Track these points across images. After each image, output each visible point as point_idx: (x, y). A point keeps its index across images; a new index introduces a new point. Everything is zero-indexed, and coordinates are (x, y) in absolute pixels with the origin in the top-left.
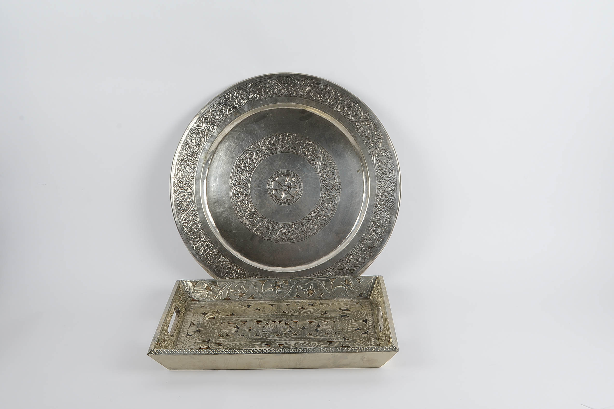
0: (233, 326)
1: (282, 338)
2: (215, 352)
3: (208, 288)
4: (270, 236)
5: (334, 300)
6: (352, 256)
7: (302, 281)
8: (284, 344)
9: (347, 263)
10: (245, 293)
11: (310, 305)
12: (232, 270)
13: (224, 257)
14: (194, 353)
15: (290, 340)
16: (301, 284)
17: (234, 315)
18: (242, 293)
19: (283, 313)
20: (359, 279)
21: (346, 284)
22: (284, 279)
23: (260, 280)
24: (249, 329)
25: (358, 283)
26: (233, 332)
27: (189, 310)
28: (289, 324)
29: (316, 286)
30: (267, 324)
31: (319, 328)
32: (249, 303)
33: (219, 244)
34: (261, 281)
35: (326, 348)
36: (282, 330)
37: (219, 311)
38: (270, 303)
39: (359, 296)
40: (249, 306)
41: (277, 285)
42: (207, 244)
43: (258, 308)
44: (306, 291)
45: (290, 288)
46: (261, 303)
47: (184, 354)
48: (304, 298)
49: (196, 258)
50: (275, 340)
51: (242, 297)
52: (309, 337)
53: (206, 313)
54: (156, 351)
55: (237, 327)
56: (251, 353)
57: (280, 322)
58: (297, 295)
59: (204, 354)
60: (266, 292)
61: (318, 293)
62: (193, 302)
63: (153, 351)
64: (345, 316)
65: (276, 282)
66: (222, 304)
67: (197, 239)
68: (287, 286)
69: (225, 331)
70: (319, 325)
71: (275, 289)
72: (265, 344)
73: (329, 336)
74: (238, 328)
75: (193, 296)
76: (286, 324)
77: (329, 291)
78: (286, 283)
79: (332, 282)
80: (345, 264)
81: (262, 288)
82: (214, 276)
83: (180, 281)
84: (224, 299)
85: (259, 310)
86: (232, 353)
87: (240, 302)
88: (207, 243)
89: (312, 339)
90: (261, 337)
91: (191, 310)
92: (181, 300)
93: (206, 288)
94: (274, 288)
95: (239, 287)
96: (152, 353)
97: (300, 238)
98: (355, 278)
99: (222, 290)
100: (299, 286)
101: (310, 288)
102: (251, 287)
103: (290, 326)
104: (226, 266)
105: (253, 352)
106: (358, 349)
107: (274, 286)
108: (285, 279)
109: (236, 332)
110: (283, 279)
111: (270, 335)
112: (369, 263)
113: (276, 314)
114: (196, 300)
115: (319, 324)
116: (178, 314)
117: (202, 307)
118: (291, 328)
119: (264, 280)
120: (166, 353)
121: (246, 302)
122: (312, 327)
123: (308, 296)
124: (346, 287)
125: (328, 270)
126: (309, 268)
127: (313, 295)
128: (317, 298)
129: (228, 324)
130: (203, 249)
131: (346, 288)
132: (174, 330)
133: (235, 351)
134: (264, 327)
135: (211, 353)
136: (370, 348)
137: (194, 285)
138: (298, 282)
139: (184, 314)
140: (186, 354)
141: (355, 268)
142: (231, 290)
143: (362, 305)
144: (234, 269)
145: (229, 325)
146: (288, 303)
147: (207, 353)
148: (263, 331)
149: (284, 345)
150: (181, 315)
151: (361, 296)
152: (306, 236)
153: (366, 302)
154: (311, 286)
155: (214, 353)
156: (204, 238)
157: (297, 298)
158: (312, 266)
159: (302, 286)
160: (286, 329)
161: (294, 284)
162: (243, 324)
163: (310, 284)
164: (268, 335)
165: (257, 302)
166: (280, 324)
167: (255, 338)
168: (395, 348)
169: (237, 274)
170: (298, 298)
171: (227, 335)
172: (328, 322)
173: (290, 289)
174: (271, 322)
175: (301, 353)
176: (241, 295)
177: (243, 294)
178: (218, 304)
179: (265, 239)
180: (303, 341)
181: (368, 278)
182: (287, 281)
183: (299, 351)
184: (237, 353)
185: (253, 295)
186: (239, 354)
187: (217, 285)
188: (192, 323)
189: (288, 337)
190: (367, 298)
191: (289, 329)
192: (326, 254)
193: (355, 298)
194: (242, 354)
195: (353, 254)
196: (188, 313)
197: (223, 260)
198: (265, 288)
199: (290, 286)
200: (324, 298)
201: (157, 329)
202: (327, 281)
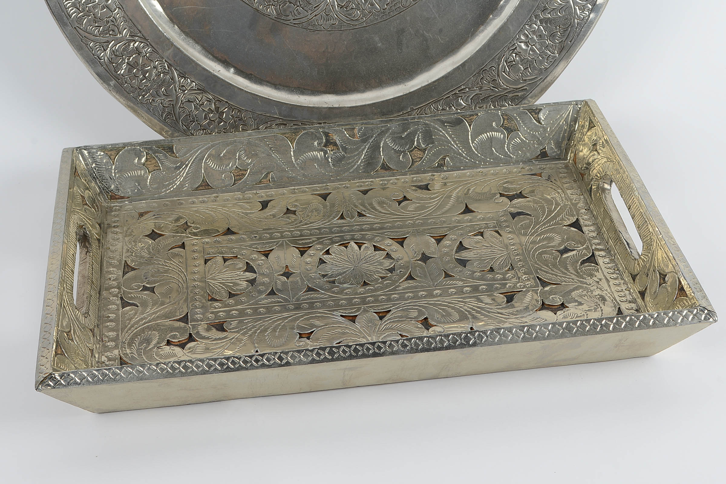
0: (238, 267)
1: (379, 293)
2: (227, 364)
3: (150, 163)
4: (299, 13)
5: (479, 170)
6: (516, 54)
7: (394, 126)
8: (390, 311)
9: (504, 72)
10: (249, 170)
11: (420, 187)
12: (206, 110)
13: (185, 78)
14: (168, 371)
15: (402, 298)
16: (391, 134)
17: (233, 233)
18: (241, 170)
19: (361, 219)
20: (536, 111)
21: (506, 129)
22: (347, 125)
23: (284, 134)
24: (284, 270)
25: (535, 121)
26: (245, 283)
27: (109, 226)
28: (384, 250)
29: (428, 136)
30: (327, 252)
31: (464, 255)
32: (264, 194)
33: (166, 45)
34: (287, 135)
35: (526, 328)
36: (371, 268)
37: (189, 224)
38: (317, 190)
39: (540, 154)
40: (265, 205)
41: (329, 142)
42: (136, 45)
43: (289, 208)
44: (404, 152)
45: (363, 147)
46: (295, 193)
47: (141, 379)
48: (403, 168)
49: (109, 85)
50: (364, 301)
51: (241, 179)
52: (450, 285)
53: (156, 233)
54: (58, 378)
55: (249, 268)
56: (326, 360)
57: (360, 245)
58: (383, 164)
59: (196, 374)
60: (304, 162)
61: (436, 155)
62: (115, 204)
63: (51, 377)
64: (519, 214)
65: (327, 135)
66: (194, 203)
67: (108, 35)
68: (355, 143)
69: (220, 283)
70: (461, 247)
71: (325, 153)
72: (341, 316)
73: (499, 276)
74: (255, 272)
75: (113, 187)
76: (376, 248)
77: (464, 147)
78: (353, 136)
79: (470, 126)
80: (498, 76)
81: (292, 153)
82: (162, 129)
83: (73, 151)
84: (197, 189)
85: (294, 212)
86: (273, 364)
87: (238, 195)
88: (133, 45)
89: (460, 291)
90: (322, 294)
91: (114, 227)
92: (86, 204)
93: (144, 164)
94: (322, 150)
95: (231, 155)
96: (49, 385)
97: (378, 16)
98: (527, 110)
99: (187, 166)
100: (387, 141)
101: (416, 143)
102: (263, 153)
103: (388, 253)
104: (192, 102)
105: (330, 357)
106: (612, 322)
107: (324, 146)
108: (349, 124)
109: (252, 282)
110: (343, 125)
111: (345, 285)
112: (559, 69)
113: (342, 221)
114: (122, 198)
115: (461, 242)
116: (85, 244)
117: (141, 215)
118: (392, 258)
119: (296, 132)
120: (88, 380)
121: (255, 191)
122: (447, 254)
123: (412, 164)
124: (504, 134)
125: (455, 94)
126: (408, 92)
127: (423, 162)
128: (434, 168)
129: (225, 260)
130: (126, 61)
131: (504, 137)
132: (85, 296)
133: (280, 356)
134: (322, 261)
135: (216, 369)
136: (642, 317)
137: (112, 157)
138: (382, 132)
139: (99, 240)
140: (146, 377)
141: (523, 83)
142: (211, 164)
143: (553, 180)
144: (214, 106)
145: (227, 263)
146: (363, 189)
147: (204, 369)
148: (324, 276)
149: (391, 313)
150: (95, 244)
151: (543, 155)
152: (393, 8)
153: (561, 171)
154: (416, 139)
155: (225, 367)
156: (126, 30)
157: (383, 171)
158: (413, 86)
159: (394, 140)
160: (381, 264)
161: (372, 137)
162: (263, 258)
163: (414, 133)
164: (338, 287)
165: (285, 190)
166: (362, 249)
167: (308, 299)
168: (706, 311)
169: (221, 120)
170: (387, 172)
171: (231, 295)
172: (482, 234)
173: (363, 150)
174: (335, 248)
175: (462, 346)
176: (239, 174)
177: (245, 172)
178: (182, 204)
179: (288, 22)
180: (437, 296)
181: (557, 107)
182: (356, 131)
183: (455, 343)
184: (288, 364)
185: (268, 173)
186: (294, 364)
187: (174, 153)
188: (128, 265)
189: (394, 290)
190: (559, 159)
191: (388, 264)
192: (448, 53)
193: (529, 161)
194: (300, 363)
195: (518, 48)
196: (110, 236)
197: (183, 86)
198: (298, 153)
199: (364, 141)
200: (451, 167)
201: (46, 305)
202: (458, 122)
